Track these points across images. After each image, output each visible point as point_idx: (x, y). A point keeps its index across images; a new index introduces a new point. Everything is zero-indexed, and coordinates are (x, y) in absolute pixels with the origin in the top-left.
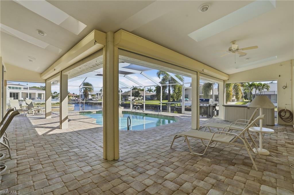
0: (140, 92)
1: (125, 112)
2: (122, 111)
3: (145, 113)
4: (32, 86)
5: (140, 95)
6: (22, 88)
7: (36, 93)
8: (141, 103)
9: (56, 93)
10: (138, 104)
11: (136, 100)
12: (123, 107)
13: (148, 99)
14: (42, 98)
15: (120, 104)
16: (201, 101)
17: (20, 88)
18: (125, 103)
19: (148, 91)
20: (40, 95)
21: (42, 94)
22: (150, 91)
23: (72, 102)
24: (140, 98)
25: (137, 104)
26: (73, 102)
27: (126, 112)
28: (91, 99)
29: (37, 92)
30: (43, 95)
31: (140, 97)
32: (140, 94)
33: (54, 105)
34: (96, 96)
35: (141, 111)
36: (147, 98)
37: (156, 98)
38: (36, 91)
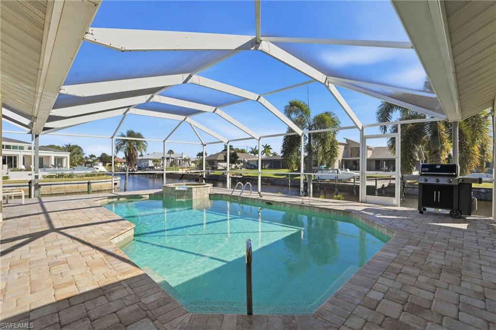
0: (238, 154)
1: (216, 195)
2: (210, 194)
3: (265, 200)
4: (47, 145)
5: (239, 159)
6: (25, 148)
7: (51, 156)
8: (241, 175)
9: (94, 156)
10: (235, 176)
11: (232, 169)
12: (210, 185)
13: (252, 167)
14: (64, 165)
15: (204, 177)
16: (427, 169)
17: (21, 148)
18: (212, 173)
19: (251, 153)
20: (59, 161)
21: (64, 158)
22: (255, 154)
23: (119, 173)
24: (238, 166)
25: (233, 175)
26: (121, 173)
27: (219, 196)
28: (152, 168)
29: (53, 155)
30: (64, 160)
31: (239, 163)
32: (238, 157)
33: (82, 179)
34: (161, 161)
35: (254, 195)
36: (252, 165)
37: (268, 166)
38: (52, 152)
